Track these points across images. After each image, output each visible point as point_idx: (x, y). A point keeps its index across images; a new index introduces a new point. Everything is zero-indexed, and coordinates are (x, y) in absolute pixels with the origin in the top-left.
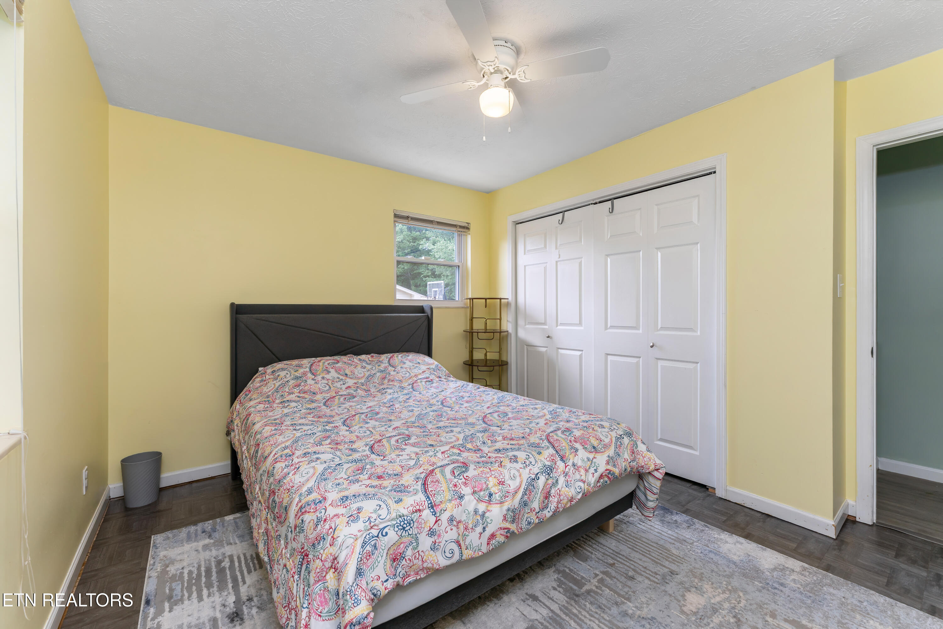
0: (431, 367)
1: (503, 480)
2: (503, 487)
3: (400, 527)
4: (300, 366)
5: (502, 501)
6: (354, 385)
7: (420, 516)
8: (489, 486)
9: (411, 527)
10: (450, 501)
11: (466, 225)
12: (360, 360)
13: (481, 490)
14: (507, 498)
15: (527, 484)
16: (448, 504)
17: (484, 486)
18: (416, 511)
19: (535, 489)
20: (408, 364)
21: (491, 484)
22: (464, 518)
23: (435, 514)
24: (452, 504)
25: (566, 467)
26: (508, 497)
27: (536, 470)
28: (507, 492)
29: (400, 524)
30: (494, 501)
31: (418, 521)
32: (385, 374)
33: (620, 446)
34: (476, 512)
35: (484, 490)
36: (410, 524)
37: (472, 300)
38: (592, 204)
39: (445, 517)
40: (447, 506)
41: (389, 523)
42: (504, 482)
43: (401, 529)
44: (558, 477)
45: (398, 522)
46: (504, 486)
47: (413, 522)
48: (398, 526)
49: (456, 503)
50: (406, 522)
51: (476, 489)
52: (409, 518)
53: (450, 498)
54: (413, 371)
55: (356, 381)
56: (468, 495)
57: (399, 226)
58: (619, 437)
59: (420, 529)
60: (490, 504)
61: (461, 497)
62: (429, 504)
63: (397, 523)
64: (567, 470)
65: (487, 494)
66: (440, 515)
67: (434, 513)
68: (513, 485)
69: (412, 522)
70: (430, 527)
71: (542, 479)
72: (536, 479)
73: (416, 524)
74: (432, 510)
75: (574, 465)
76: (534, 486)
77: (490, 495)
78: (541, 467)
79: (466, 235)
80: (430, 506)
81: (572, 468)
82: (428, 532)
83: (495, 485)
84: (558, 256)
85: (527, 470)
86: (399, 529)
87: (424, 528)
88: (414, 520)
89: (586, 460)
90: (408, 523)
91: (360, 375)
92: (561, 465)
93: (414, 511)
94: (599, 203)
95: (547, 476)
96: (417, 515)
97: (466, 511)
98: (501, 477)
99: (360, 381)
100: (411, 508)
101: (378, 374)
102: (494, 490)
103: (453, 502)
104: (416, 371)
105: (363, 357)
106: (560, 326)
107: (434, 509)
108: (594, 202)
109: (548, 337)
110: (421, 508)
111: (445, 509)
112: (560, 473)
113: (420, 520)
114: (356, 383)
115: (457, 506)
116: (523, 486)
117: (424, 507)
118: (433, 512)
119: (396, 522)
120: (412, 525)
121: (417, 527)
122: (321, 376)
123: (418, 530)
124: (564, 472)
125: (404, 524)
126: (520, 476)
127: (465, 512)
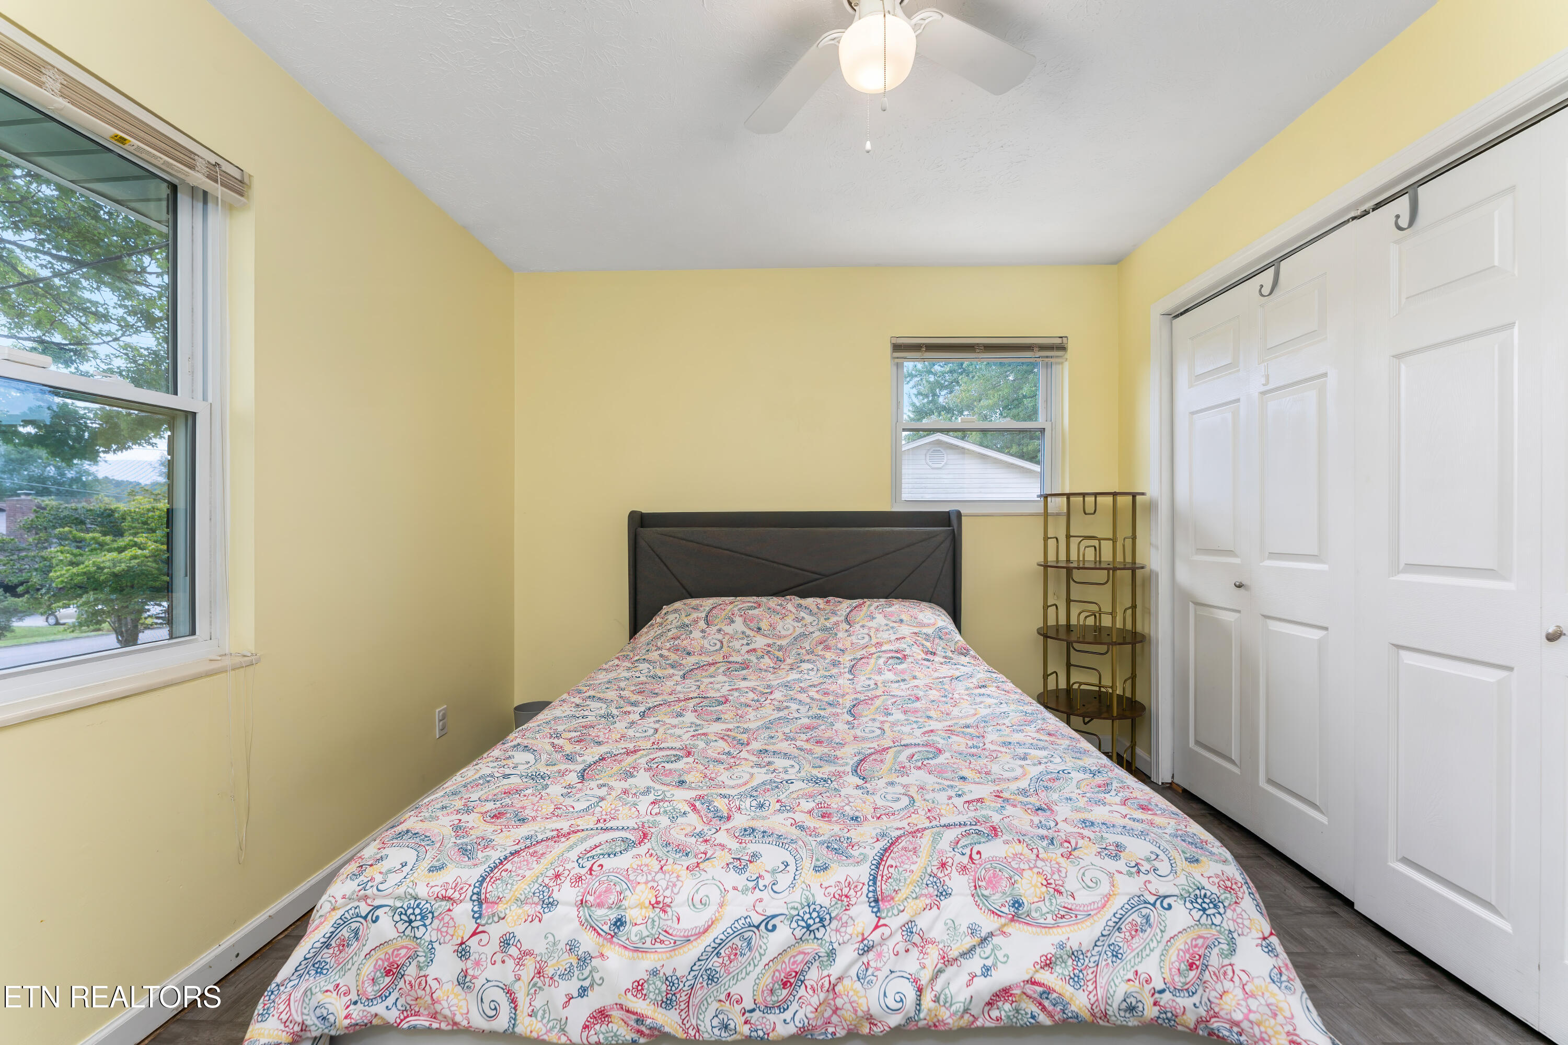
0: (925, 630)
1: (668, 901)
2: (660, 918)
3: (403, 917)
4: (695, 609)
5: (640, 945)
6: (766, 648)
7: (449, 910)
8: (625, 903)
9: (425, 925)
10: (522, 902)
11: (1059, 341)
12: (800, 606)
13: (600, 905)
14: (658, 945)
15: (729, 931)
16: (514, 907)
17: (613, 898)
18: (444, 898)
19: (750, 949)
20: (880, 619)
21: (630, 900)
22: (540, 948)
23: (480, 917)
24: (520, 911)
25: (877, 927)
26: (662, 942)
27: (773, 905)
28: (666, 931)
29: (406, 911)
30: (623, 939)
31: (443, 919)
32: (828, 636)
33: (1137, 930)
34: (572, 947)
35: (610, 908)
36: (423, 918)
37: (1068, 499)
38: (1354, 218)
39: (496, 931)
40: (507, 912)
41: (390, 902)
42: (669, 906)
43: (406, 922)
44: (836, 945)
45: (405, 906)
46: (662, 915)
47: (433, 917)
48: (402, 913)
49: (531, 912)
50: (417, 911)
51: (589, 898)
52: (428, 905)
53: (522, 898)
54: (878, 636)
55: (770, 641)
56: (567, 904)
57: (909, 366)
58: (1152, 899)
59: (444, 934)
60: (612, 943)
61: (550, 904)
62: (474, 894)
63: (402, 907)
64: (876, 936)
65: (612, 917)
66: (487, 923)
67: (476, 915)
68: (691, 920)
69: (430, 916)
70: (462, 938)
71: (782, 935)
72: (762, 927)
73: (436, 922)
74: (476, 909)
75: (909, 929)
76: (749, 944)
77: (619, 923)
78: (796, 905)
79: (1062, 363)
80: (475, 897)
81: (898, 937)
82: (456, 948)
83: (641, 906)
84: (1263, 381)
85: (751, 898)
86: (401, 920)
87: (452, 936)
88: (436, 914)
89: (964, 928)
90: (420, 914)
91: (783, 633)
92: (862, 914)
93: (440, 896)
94: (1374, 210)
95: (799, 933)
96: (445, 905)
97: (549, 936)
98: (668, 893)
99: (779, 643)
100: (436, 889)
101: (817, 633)
102: (633, 914)
103: (527, 907)
104: (884, 636)
105: (810, 602)
106: (1269, 558)
107: (480, 907)
108: (1358, 213)
109: (1239, 586)
110: (456, 895)
111: (502, 915)
112: (848, 937)
113: (447, 919)
114: (769, 645)
115: (530, 919)
116: (716, 932)
117: (463, 896)
118: (475, 912)
119: (400, 905)
120: (428, 922)
121: (438, 930)
122: (718, 627)
123: (439, 936)
124: (863, 940)
125: (413, 914)
126: (721, 905)
127: (546, 937)
